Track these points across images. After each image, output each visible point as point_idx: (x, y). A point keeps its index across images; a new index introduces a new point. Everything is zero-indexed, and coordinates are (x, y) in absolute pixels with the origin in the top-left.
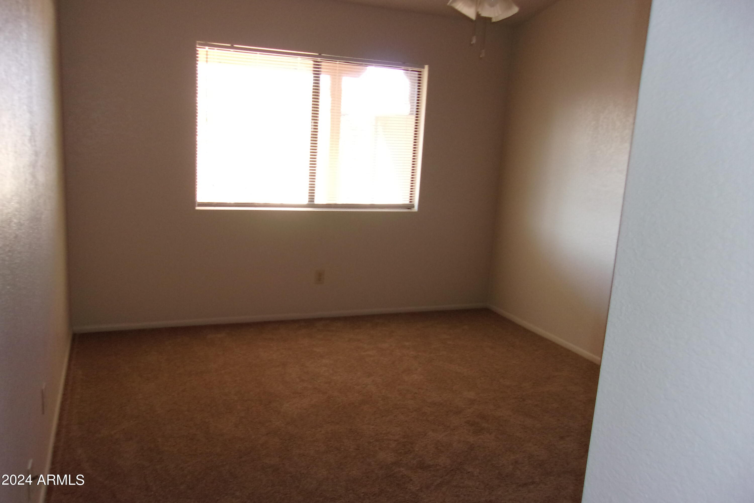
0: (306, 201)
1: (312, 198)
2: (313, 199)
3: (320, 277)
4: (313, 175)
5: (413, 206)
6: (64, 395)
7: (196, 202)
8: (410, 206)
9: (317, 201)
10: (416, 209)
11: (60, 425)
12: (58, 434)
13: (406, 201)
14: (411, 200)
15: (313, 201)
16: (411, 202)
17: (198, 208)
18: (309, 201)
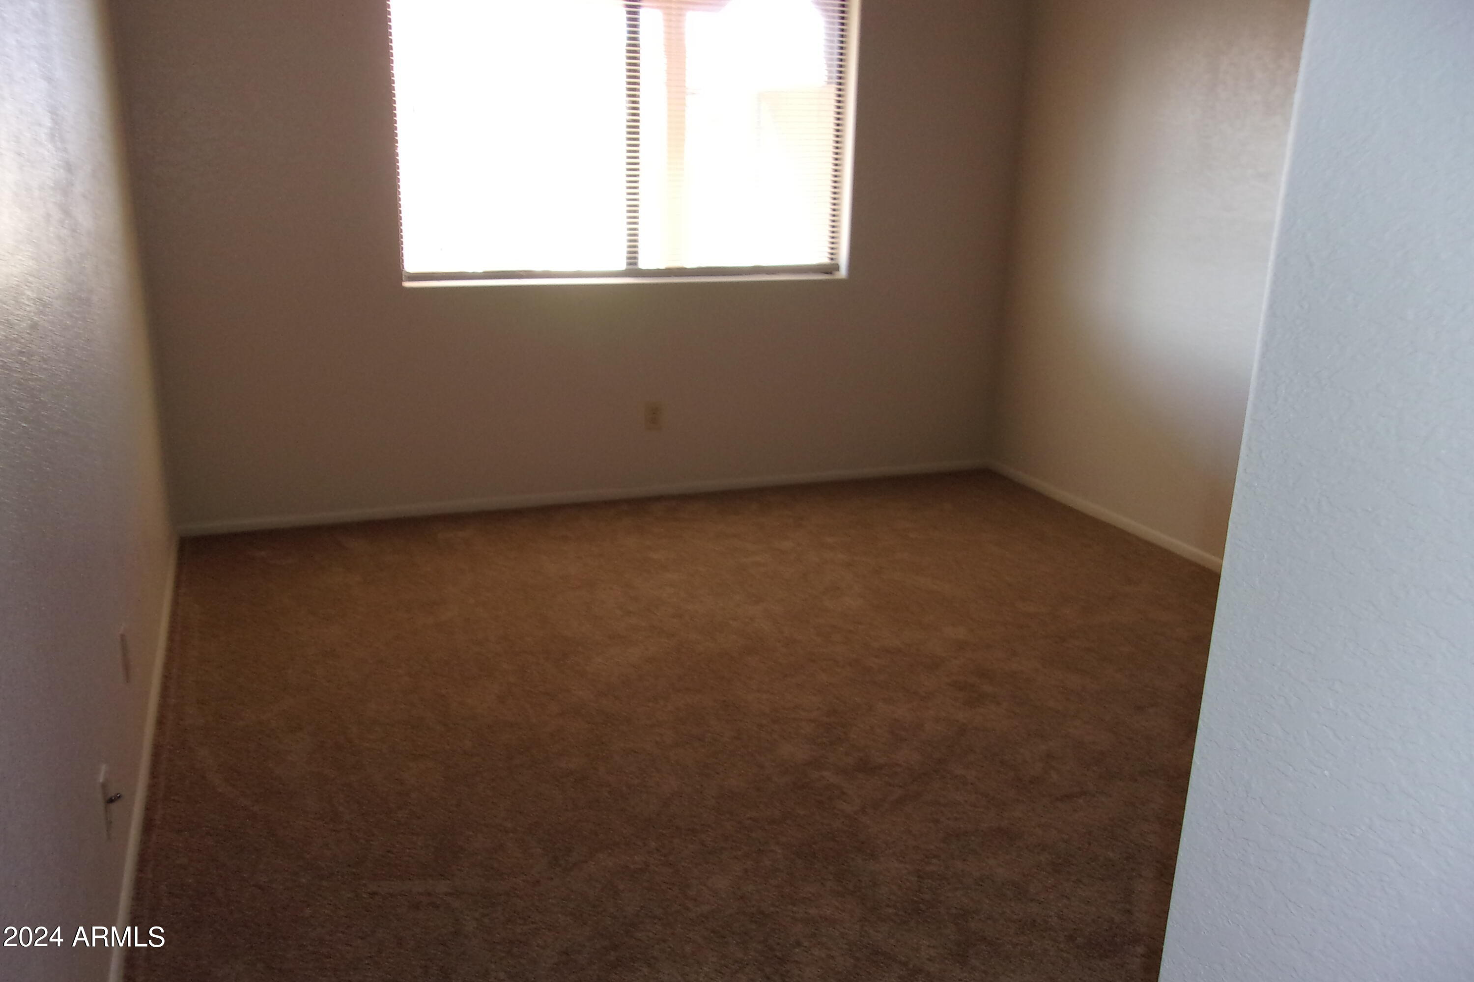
0: (622, 265)
1: (633, 257)
2: (636, 258)
3: (654, 417)
4: (633, 210)
5: (836, 268)
6: (170, 650)
7: (403, 272)
8: (830, 269)
9: (644, 264)
10: (843, 273)
11: (163, 705)
12: (160, 722)
13: (821, 258)
14: (833, 255)
15: (636, 264)
16: (832, 259)
17: (407, 284)
18: (629, 264)
